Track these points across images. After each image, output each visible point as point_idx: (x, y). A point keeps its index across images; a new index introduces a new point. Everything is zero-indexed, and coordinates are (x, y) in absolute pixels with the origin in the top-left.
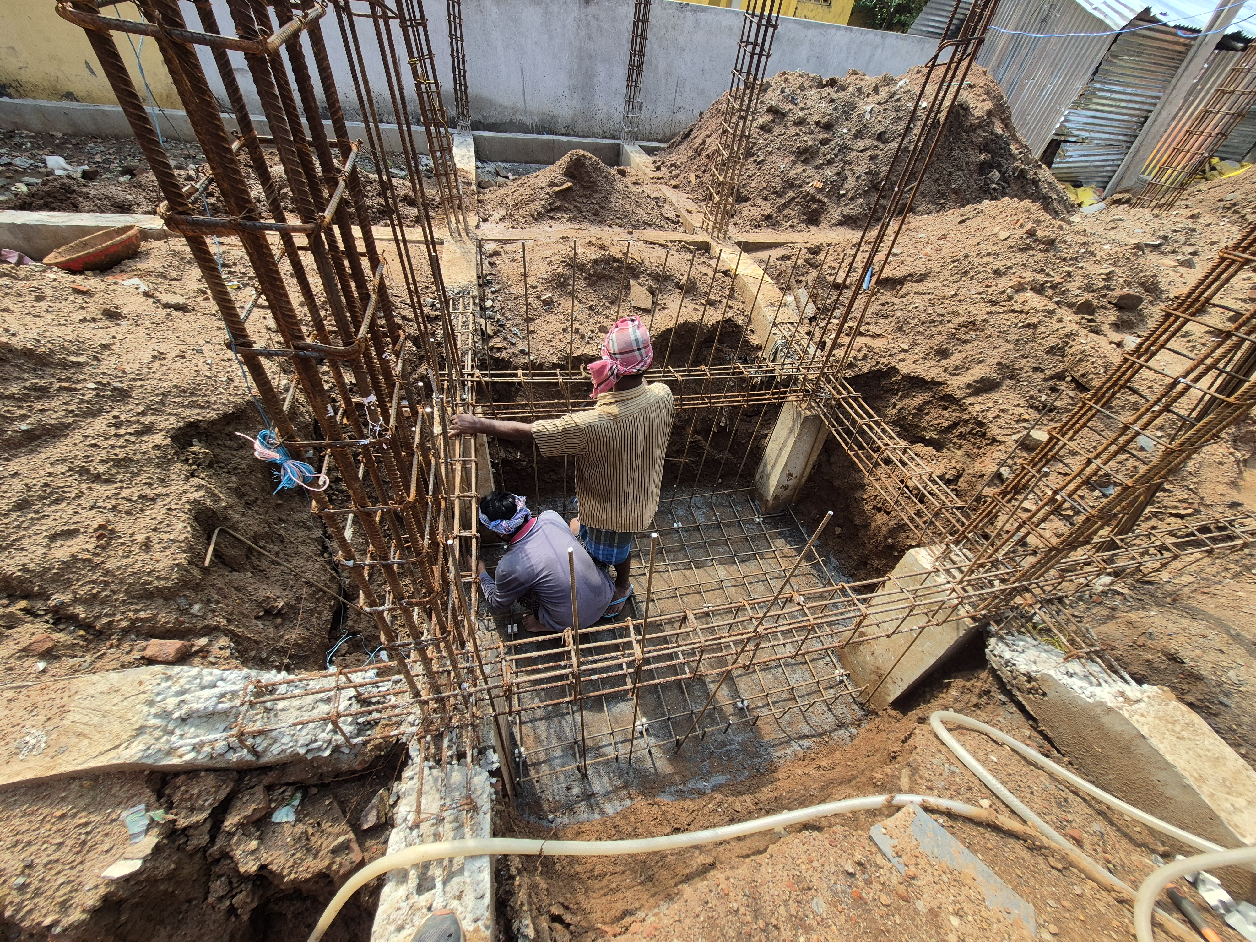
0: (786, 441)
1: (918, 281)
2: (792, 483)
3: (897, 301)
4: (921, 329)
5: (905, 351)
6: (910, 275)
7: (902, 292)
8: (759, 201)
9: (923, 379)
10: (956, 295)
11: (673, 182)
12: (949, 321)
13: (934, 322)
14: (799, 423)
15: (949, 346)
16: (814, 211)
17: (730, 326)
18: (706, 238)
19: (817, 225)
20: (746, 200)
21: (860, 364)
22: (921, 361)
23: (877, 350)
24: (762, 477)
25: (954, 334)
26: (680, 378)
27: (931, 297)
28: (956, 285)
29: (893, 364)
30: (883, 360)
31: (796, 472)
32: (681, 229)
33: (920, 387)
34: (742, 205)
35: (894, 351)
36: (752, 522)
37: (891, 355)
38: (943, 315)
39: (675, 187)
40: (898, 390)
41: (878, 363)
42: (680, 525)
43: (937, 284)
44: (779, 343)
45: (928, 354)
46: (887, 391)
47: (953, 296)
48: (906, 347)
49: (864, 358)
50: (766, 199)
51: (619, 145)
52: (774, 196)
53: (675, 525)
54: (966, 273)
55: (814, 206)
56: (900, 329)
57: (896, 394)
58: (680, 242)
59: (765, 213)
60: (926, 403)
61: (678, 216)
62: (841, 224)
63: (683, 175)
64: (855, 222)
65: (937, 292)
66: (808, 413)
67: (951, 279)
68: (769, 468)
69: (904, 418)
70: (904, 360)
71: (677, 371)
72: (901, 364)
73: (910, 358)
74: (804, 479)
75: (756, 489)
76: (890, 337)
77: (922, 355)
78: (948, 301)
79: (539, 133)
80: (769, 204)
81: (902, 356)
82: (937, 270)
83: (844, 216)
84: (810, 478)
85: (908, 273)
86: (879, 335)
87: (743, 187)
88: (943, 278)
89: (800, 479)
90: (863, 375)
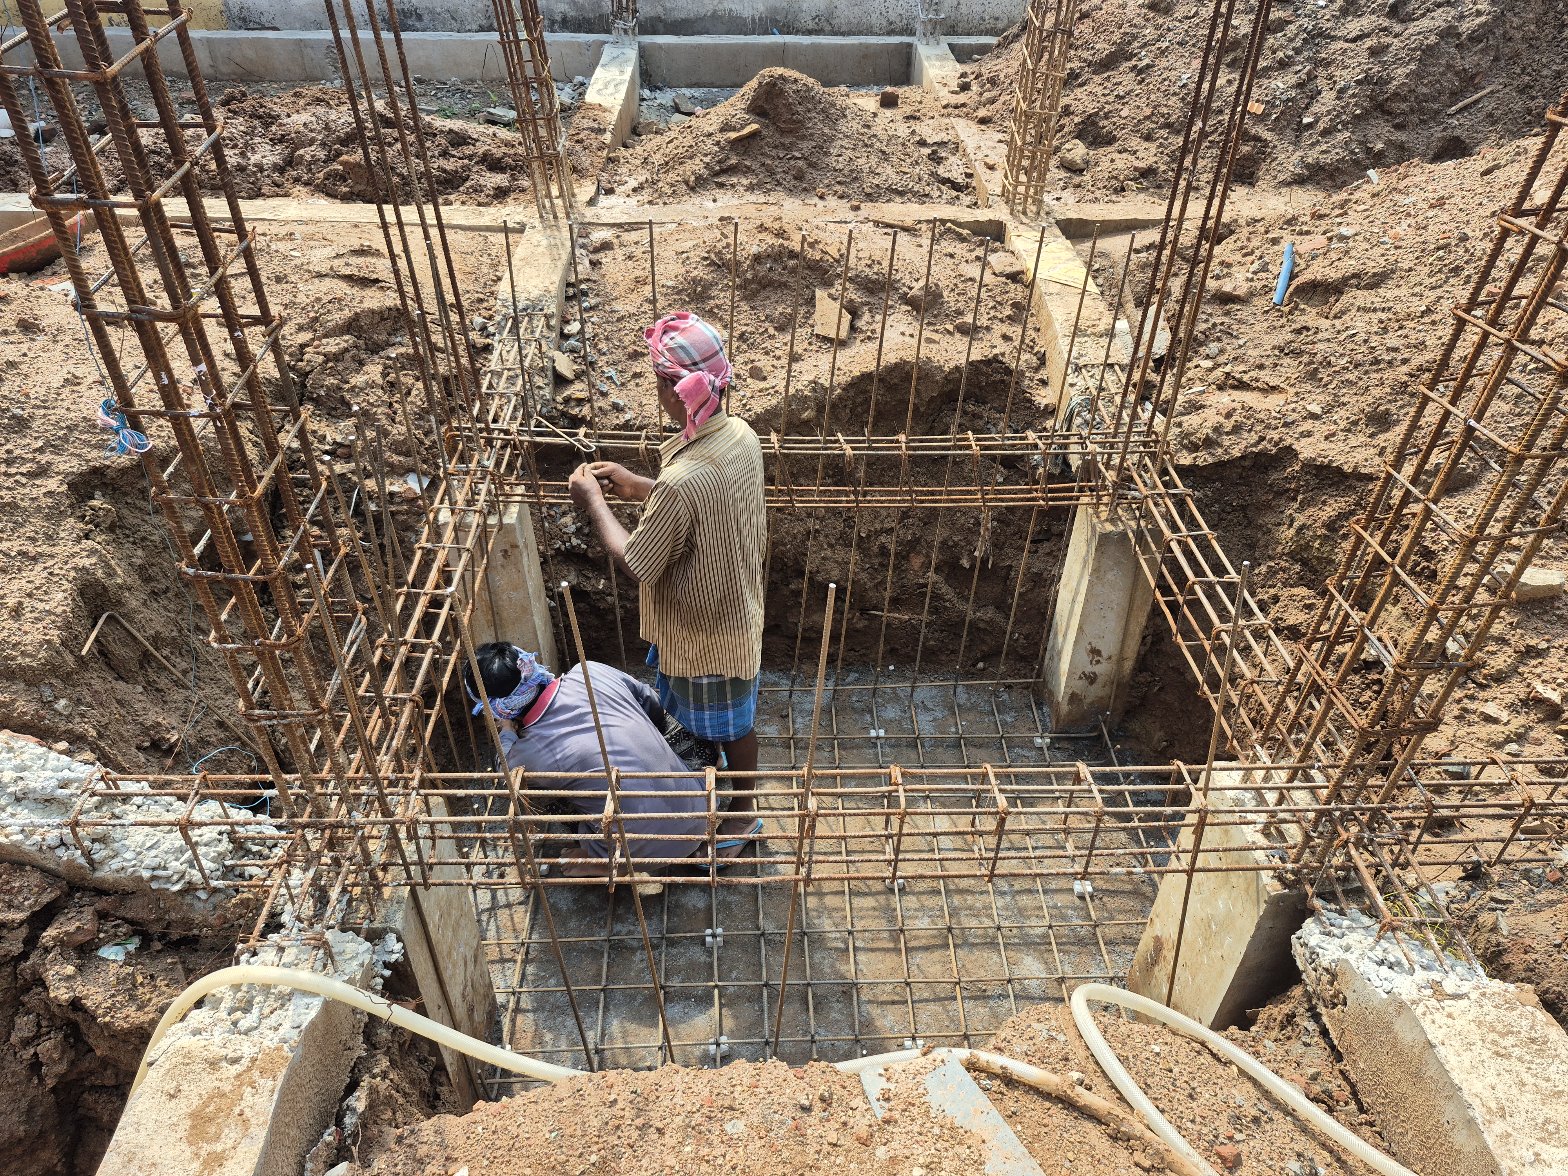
0: (1079, 583)
1: (1371, 286)
2: (1103, 669)
3: (1325, 324)
4: (1351, 377)
5: (1314, 416)
6: (1354, 276)
7: (1335, 310)
8: (1135, 143)
9: (1339, 469)
10: (1428, 311)
11: (982, 113)
12: (1405, 361)
13: (1377, 362)
14: (1094, 545)
15: (1393, 408)
16: (1247, 158)
17: (995, 371)
18: (999, 212)
19: (1252, 185)
20: (1110, 140)
21: (1226, 441)
22: (1341, 435)
23: (1262, 416)
24: (1052, 658)
25: (1405, 385)
26: (849, 452)
27: (1384, 316)
28: (1433, 295)
29: (1288, 441)
30: (1274, 435)
31: (1109, 646)
32: (966, 200)
33: (1335, 485)
34: (1101, 151)
35: (1295, 416)
36: (1029, 744)
37: (1286, 425)
38: (1396, 350)
39: (983, 121)
40: (1297, 491)
41: (1262, 439)
42: (882, 733)
43: (1403, 292)
44: (1077, 399)
45: (1355, 423)
46: (1279, 494)
47: (1423, 314)
48: (1317, 410)
49: (1237, 429)
50: (1148, 138)
51: (910, 46)
52: (1164, 133)
53: (873, 733)
54: (1456, 271)
55: (1245, 149)
56: (1313, 376)
57: (1294, 499)
58: (943, 222)
59: (1142, 165)
60: (1344, 516)
61: (970, 176)
62: (1299, 181)
63: (1003, 99)
64: (1331, 177)
65: (1398, 307)
66: (1109, 527)
67: (1427, 281)
68: (1060, 638)
69: (1308, 547)
70: (1309, 434)
71: (849, 441)
72: (1304, 441)
73: (1320, 428)
74: (1129, 665)
75: (1045, 682)
76: (1292, 391)
77: (1343, 424)
78: (1412, 324)
79: (766, 33)
80: (1153, 147)
81: (1307, 426)
82: (1406, 265)
83: (1308, 166)
84: (1142, 664)
85: (1351, 271)
86: (1274, 388)
87: (1106, 117)
88: (1414, 280)
89: (1120, 664)
90: (1233, 463)
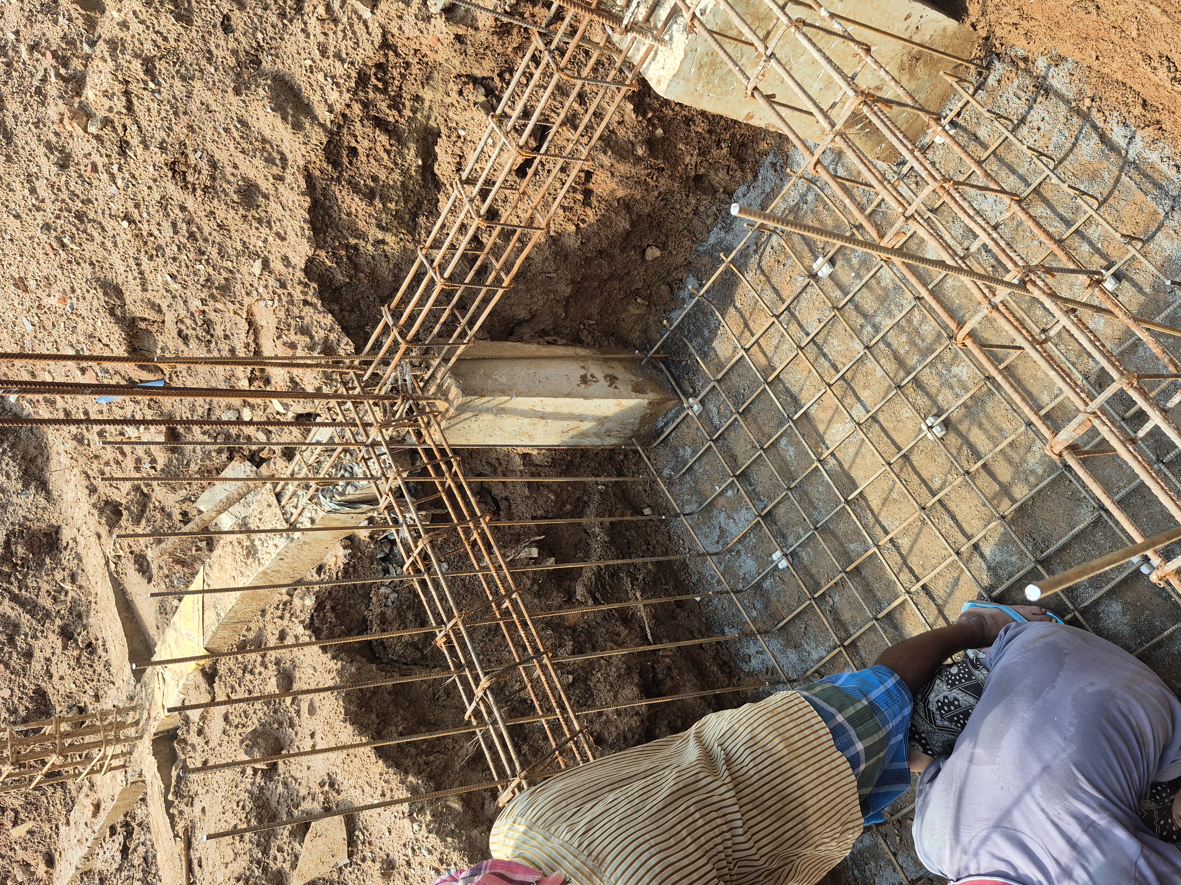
0: (524, 414)
1: (118, 292)
2: (597, 371)
3: (170, 317)
4: (213, 252)
5: (266, 264)
6: (112, 313)
7: (151, 315)
8: (37, 666)
9: (310, 211)
10: (127, 217)
11: (41, 870)
12: (183, 208)
13: (192, 236)
14: (479, 401)
15: (231, 190)
16: (30, 547)
17: (324, 620)
18: (145, 747)
19: (58, 530)
20: (40, 695)
21: (319, 335)
22: (276, 227)
23: (282, 314)
24: (608, 433)
25: (205, 190)
27: (144, 259)
28: (109, 224)
29: (300, 275)
30: (297, 294)
31: (575, 371)
32: (140, 813)
33: (327, 211)
34: (54, 699)
35: (272, 282)
36: (705, 416)
37: (283, 286)
38: (174, 225)
39: (50, 862)
40: (347, 247)
41: (306, 303)
43: (115, 258)
44: (327, 504)
45: (260, 221)
46: (356, 267)
47: (131, 221)
48: (258, 264)
49: (304, 331)
50: (29, 655)
52: (19, 640)
54: (80, 216)
55: (20, 550)
56: (225, 289)
57: (356, 248)
58: (169, 805)
59: (59, 643)
60: (355, 188)
61: (113, 831)
65: (132, 252)
66: (454, 391)
67: (98, 239)
68: (586, 426)
69: (397, 215)
70: (286, 260)
71: (471, 696)
72: (294, 261)
73: (277, 250)
74: (581, 351)
75: (636, 435)
76: (247, 301)
77: (265, 231)
78: (145, 227)
80: (37, 645)
81: (277, 265)
82: (88, 270)
83: (26, 486)
84: (576, 341)
85: (108, 318)
86: (250, 323)
87: (13, 712)
88: (101, 252)
89: (584, 358)
90: (340, 321)
